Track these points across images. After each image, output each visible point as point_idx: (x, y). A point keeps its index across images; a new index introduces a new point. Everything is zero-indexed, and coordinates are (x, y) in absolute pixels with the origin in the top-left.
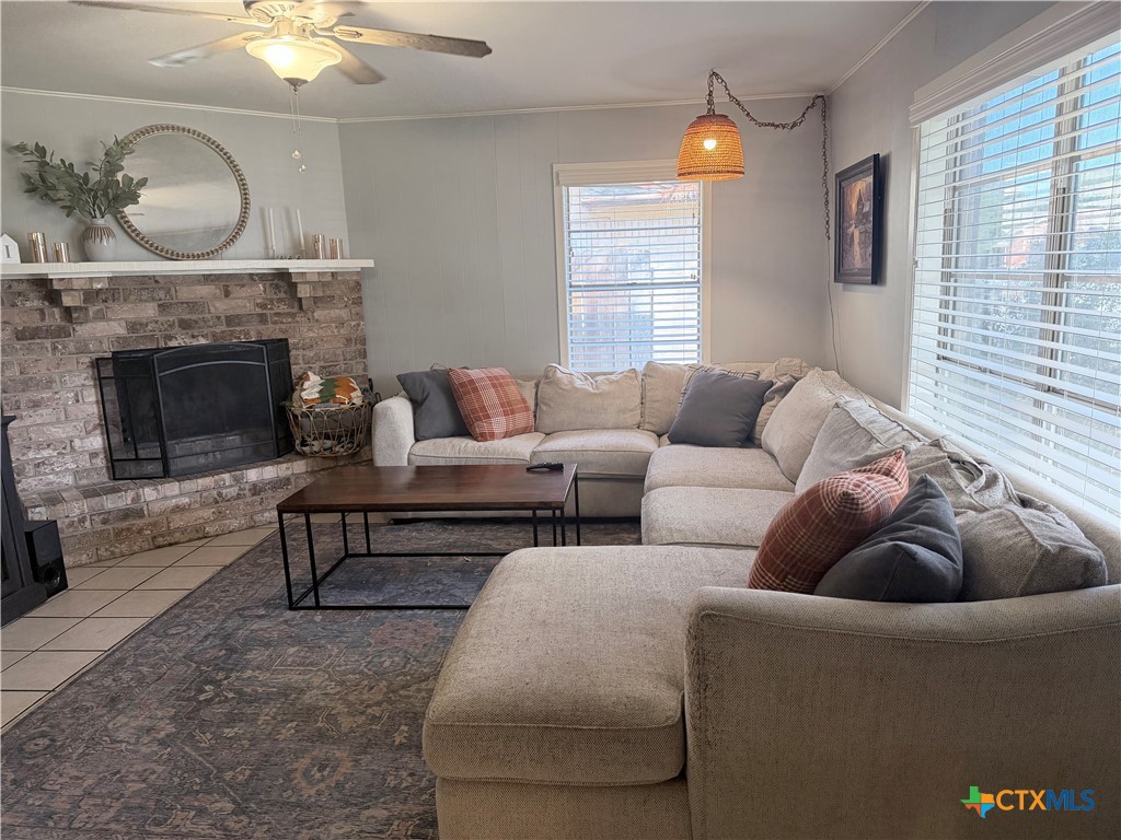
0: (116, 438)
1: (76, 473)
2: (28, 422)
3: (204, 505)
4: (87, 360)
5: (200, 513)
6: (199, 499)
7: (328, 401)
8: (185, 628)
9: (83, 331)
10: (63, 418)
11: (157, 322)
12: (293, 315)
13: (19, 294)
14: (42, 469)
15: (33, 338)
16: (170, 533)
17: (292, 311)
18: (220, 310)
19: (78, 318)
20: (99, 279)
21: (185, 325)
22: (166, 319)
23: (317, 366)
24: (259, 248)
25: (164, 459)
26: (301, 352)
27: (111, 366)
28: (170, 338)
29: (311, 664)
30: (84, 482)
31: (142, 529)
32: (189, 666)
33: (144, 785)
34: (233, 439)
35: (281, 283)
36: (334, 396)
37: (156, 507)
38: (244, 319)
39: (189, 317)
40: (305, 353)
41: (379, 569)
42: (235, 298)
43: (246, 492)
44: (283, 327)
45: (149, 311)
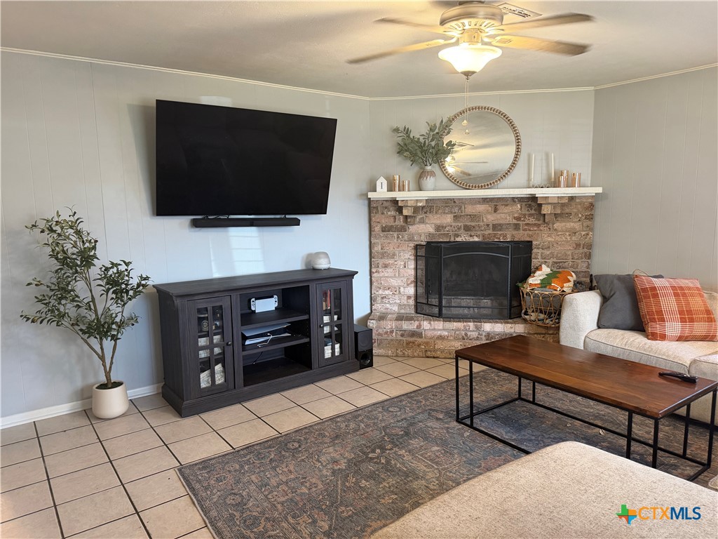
0: (421, 290)
1: (400, 305)
2: (381, 274)
3: (456, 339)
4: (413, 245)
5: (453, 343)
6: (453, 334)
7: (545, 287)
8: (398, 409)
9: (413, 229)
10: (397, 275)
11: (451, 226)
12: (538, 226)
13: (386, 208)
14: (384, 300)
15: (389, 231)
16: (435, 351)
17: (539, 223)
18: (490, 220)
19: (410, 222)
20: (421, 201)
21: (467, 228)
22: (457, 224)
23: (550, 261)
24: (523, 181)
25: (440, 306)
26: (540, 251)
27: (424, 249)
28: (457, 236)
29: (437, 463)
30: (403, 311)
31: (420, 344)
32: (381, 433)
33: (307, 492)
34: (486, 302)
35: (533, 204)
36: (550, 284)
37: (430, 334)
38: (504, 227)
39: (469, 224)
40: (543, 251)
41: (532, 416)
42: (500, 213)
43: (483, 337)
44: (530, 233)
45: (448, 219)
